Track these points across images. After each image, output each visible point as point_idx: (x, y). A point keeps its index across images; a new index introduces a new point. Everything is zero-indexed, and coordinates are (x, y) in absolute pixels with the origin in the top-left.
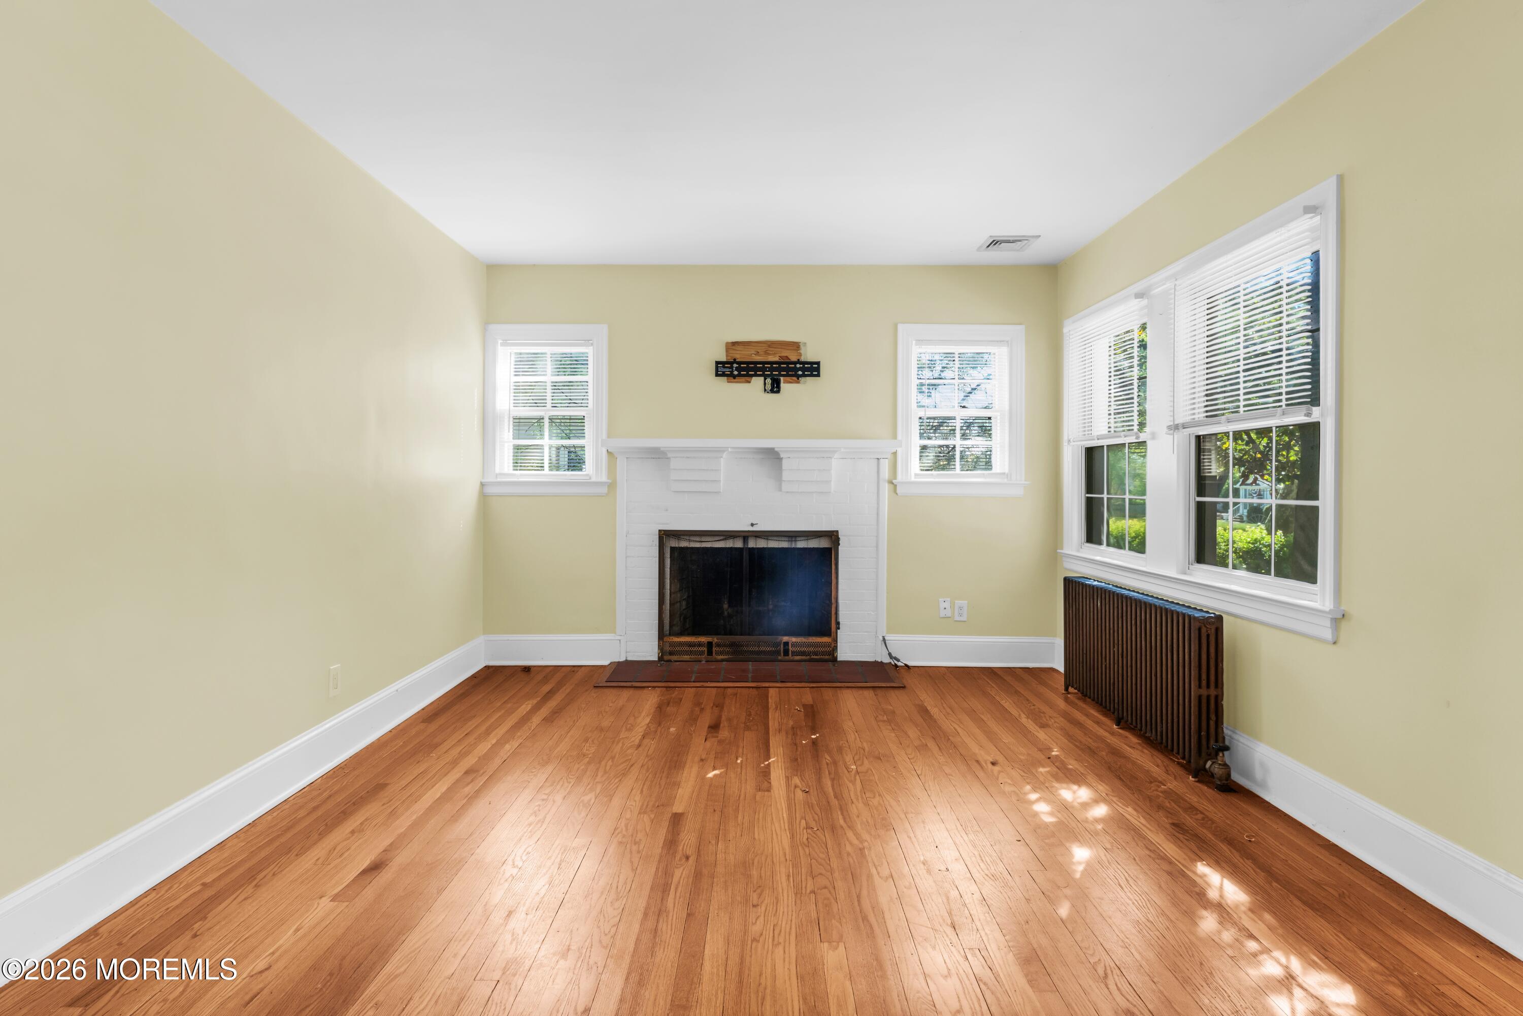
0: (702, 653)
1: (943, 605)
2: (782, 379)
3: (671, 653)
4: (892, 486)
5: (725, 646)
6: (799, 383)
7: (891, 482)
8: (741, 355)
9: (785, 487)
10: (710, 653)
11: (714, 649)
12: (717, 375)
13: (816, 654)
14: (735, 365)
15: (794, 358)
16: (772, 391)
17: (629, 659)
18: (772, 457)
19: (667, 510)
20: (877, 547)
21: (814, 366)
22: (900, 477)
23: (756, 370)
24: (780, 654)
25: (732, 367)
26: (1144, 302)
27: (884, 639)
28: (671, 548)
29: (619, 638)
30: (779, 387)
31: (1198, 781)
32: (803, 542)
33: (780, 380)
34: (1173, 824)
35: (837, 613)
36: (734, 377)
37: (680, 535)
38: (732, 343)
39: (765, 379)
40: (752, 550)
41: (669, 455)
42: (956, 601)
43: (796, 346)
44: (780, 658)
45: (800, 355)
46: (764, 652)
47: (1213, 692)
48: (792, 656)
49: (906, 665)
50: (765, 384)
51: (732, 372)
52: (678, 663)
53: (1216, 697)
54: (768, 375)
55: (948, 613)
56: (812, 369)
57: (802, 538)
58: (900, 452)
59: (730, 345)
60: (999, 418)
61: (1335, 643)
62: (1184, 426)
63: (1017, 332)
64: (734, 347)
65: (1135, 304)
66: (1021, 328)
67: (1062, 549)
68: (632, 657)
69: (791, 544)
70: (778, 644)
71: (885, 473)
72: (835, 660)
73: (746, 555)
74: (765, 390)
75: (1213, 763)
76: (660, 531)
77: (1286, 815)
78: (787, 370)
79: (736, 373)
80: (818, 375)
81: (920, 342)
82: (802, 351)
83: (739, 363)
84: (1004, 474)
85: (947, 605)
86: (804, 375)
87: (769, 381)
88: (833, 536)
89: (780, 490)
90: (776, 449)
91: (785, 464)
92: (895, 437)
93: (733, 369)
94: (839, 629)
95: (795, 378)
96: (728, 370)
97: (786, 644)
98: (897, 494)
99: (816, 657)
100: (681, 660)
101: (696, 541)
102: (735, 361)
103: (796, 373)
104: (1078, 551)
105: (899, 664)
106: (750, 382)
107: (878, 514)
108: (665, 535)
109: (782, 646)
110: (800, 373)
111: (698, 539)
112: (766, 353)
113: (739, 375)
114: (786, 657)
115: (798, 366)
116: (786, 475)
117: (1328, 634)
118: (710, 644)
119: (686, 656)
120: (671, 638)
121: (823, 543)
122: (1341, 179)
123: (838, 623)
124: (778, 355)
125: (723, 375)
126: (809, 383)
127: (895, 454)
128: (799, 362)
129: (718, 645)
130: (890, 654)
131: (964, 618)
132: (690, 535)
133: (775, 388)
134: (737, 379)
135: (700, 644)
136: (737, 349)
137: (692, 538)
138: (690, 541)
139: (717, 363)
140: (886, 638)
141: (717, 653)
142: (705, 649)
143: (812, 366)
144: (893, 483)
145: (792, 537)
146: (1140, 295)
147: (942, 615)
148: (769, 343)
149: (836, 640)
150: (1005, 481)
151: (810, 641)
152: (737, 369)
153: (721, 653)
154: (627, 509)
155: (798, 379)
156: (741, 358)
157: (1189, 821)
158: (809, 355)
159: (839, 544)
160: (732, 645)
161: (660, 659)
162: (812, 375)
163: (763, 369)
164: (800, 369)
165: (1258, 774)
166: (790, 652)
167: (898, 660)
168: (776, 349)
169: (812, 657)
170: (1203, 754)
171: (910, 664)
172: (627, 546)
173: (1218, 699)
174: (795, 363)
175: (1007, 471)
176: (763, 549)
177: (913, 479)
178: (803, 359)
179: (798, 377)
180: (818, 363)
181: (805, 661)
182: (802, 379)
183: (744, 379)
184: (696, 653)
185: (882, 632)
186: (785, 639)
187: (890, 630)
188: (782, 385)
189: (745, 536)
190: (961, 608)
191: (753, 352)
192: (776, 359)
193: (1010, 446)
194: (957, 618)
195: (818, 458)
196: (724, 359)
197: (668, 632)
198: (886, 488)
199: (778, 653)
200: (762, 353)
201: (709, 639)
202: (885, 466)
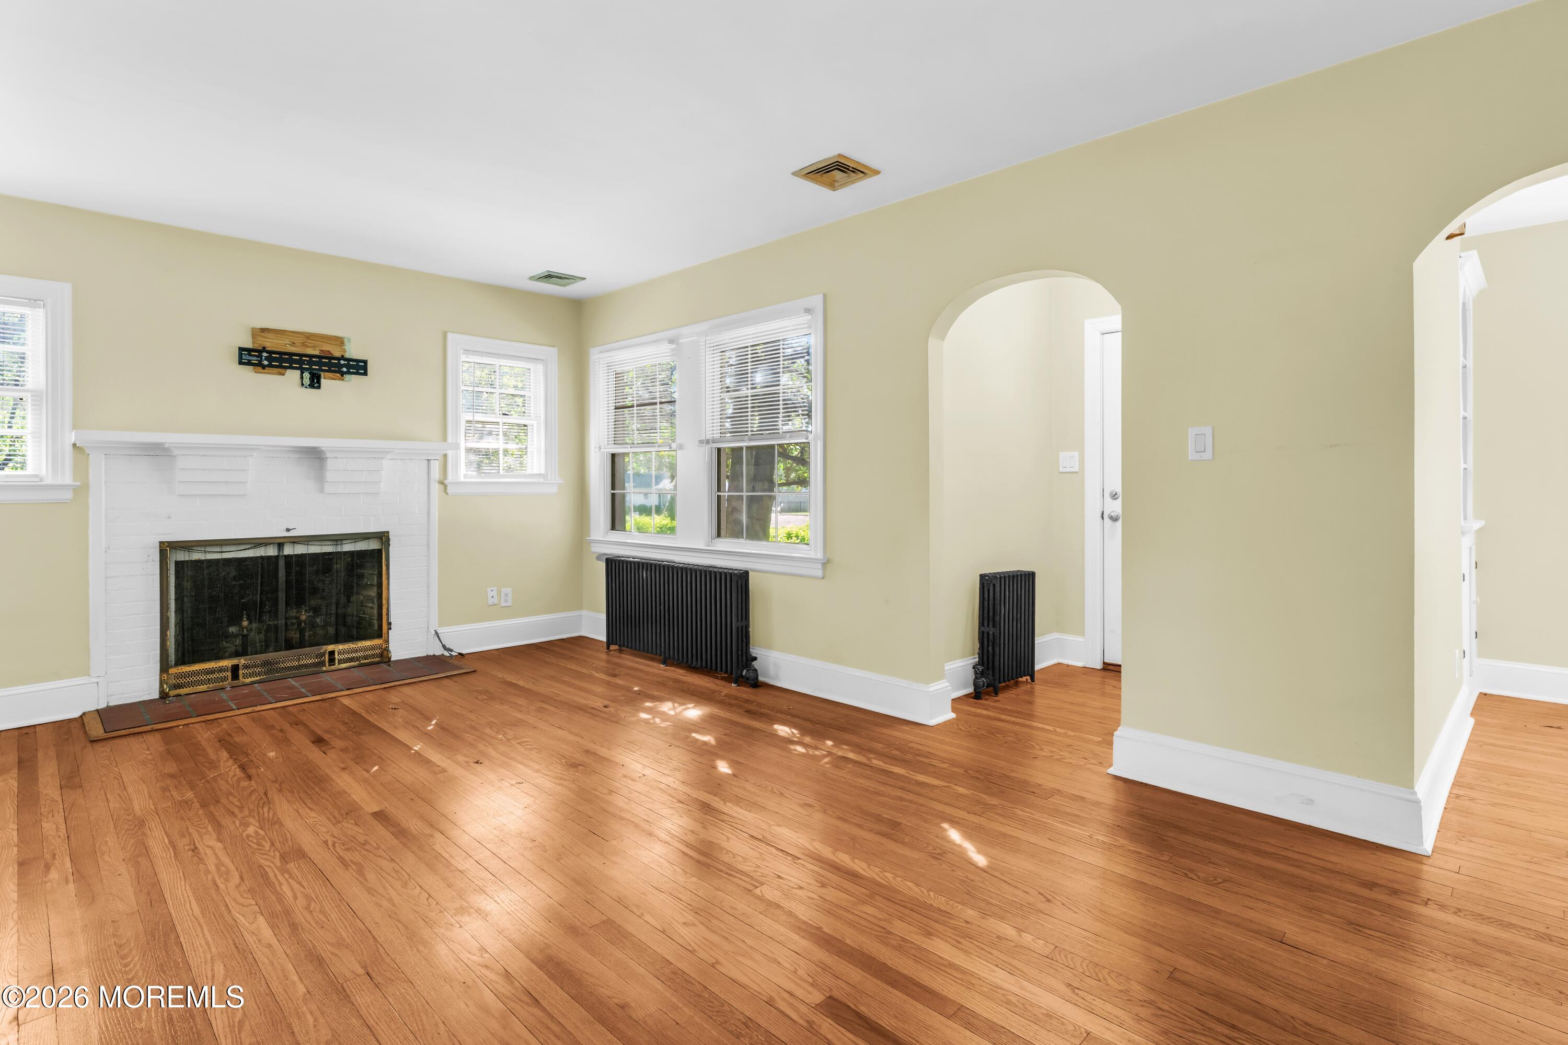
0: (225, 679)
1: (490, 594)
2: (322, 374)
3: (179, 686)
4: (442, 486)
5: (256, 666)
6: (343, 380)
7: (441, 483)
8: (272, 344)
9: (328, 488)
10: (235, 676)
11: (241, 672)
12: (241, 363)
13: (366, 658)
14: (265, 354)
15: (337, 354)
16: (312, 386)
17: (111, 704)
18: (315, 456)
19: (169, 518)
20: (428, 545)
21: (360, 364)
22: (450, 478)
23: (291, 362)
24: (325, 665)
25: (260, 356)
26: (674, 346)
27: (436, 633)
28: (177, 563)
29: (96, 680)
30: (319, 382)
31: (738, 686)
32: (348, 545)
33: (320, 375)
34: (746, 711)
35: (388, 614)
36: (264, 367)
37: (192, 546)
38: (261, 329)
39: (302, 373)
40: (288, 557)
41: (176, 452)
42: (502, 589)
43: (340, 341)
44: (324, 668)
45: (345, 351)
46: (306, 666)
47: (744, 623)
48: (339, 664)
49: (460, 654)
50: (302, 378)
51: (260, 361)
52: (193, 696)
53: (746, 626)
54: (306, 369)
55: (495, 600)
56: (359, 367)
57: (348, 541)
58: (450, 454)
59: (258, 331)
60: (535, 426)
61: (823, 578)
62: (708, 442)
63: (551, 353)
64: (263, 334)
65: (666, 348)
66: (554, 350)
67: (590, 537)
68: (114, 702)
69: (336, 548)
70: (323, 654)
71: (436, 474)
72: (388, 661)
73: (282, 563)
74: (303, 385)
75: (747, 671)
76: (161, 543)
77: (794, 691)
78: (330, 365)
79: (266, 363)
80: (365, 374)
81: (467, 351)
82: (347, 347)
83: (270, 352)
84: (541, 475)
85: (494, 593)
86: (348, 373)
87: (307, 375)
88: (383, 537)
89: (322, 490)
90: (323, 449)
91: (330, 464)
92: (445, 439)
93: (261, 359)
94: (390, 629)
95: (338, 375)
96: (255, 358)
97: (332, 653)
98: (447, 494)
99: (367, 661)
100: (195, 691)
101: (215, 552)
102: (264, 349)
103: (339, 369)
104: (605, 537)
105: (454, 654)
106: (284, 375)
107: (428, 513)
108: (166, 548)
109: (327, 656)
110: (345, 369)
111: (218, 549)
112: (304, 345)
113: (270, 366)
114: (332, 667)
115: (342, 362)
116: (330, 476)
117: (819, 573)
118: (235, 669)
119: (202, 686)
120: (180, 668)
121: (373, 545)
122: (825, 296)
123: (390, 624)
124: (318, 348)
125: (249, 363)
126: (354, 380)
127: (445, 456)
128: (343, 358)
129: (246, 667)
130: (444, 646)
131: (509, 604)
132: (206, 546)
133: (315, 382)
134: (267, 370)
135: (221, 670)
136: (268, 336)
137: (208, 549)
138: (205, 552)
139: (241, 349)
140: (438, 631)
141: (245, 676)
142: (229, 674)
143: (358, 364)
144: (443, 484)
145: (337, 540)
146: (671, 341)
147: (490, 602)
148: (307, 335)
149: (387, 641)
150: (542, 480)
151: (359, 646)
152: (266, 358)
153: (251, 675)
154: (106, 518)
155: (342, 376)
156: (272, 347)
157: (752, 707)
158: (353, 351)
159: (389, 545)
160: (265, 664)
161: (164, 696)
162: (357, 373)
163: (301, 362)
164: (344, 366)
165: (772, 671)
166: (337, 661)
167: (452, 651)
168: (315, 342)
169: (362, 662)
170: (740, 666)
171: (464, 652)
172: (106, 564)
173: (747, 626)
174: (338, 359)
175: (543, 472)
176: (302, 555)
177: (462, 479)
178: (347, 356)
179: (343, 374)
180: (365, 362)
181: (354, 667)
182: (347, 377)
183: (276, 370)
184: (217, 680)
185: (434, 626)
186: (330, 648)
187: (440, 625)
188: (323, 381)
189: (280, 544)
190: (506, 595)
191: (288, 343)
192: (317, 352)
193: (546, 451)
194: (503, 604)
195: (368, 458)
196: (250, 346)
197: (173, 662)
198: (436, 488)
199: (322, 664)
200: (298, 344)
201: (235, 661)
202: (436, 467)
